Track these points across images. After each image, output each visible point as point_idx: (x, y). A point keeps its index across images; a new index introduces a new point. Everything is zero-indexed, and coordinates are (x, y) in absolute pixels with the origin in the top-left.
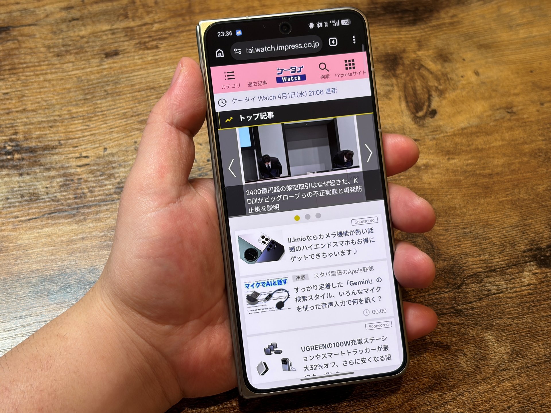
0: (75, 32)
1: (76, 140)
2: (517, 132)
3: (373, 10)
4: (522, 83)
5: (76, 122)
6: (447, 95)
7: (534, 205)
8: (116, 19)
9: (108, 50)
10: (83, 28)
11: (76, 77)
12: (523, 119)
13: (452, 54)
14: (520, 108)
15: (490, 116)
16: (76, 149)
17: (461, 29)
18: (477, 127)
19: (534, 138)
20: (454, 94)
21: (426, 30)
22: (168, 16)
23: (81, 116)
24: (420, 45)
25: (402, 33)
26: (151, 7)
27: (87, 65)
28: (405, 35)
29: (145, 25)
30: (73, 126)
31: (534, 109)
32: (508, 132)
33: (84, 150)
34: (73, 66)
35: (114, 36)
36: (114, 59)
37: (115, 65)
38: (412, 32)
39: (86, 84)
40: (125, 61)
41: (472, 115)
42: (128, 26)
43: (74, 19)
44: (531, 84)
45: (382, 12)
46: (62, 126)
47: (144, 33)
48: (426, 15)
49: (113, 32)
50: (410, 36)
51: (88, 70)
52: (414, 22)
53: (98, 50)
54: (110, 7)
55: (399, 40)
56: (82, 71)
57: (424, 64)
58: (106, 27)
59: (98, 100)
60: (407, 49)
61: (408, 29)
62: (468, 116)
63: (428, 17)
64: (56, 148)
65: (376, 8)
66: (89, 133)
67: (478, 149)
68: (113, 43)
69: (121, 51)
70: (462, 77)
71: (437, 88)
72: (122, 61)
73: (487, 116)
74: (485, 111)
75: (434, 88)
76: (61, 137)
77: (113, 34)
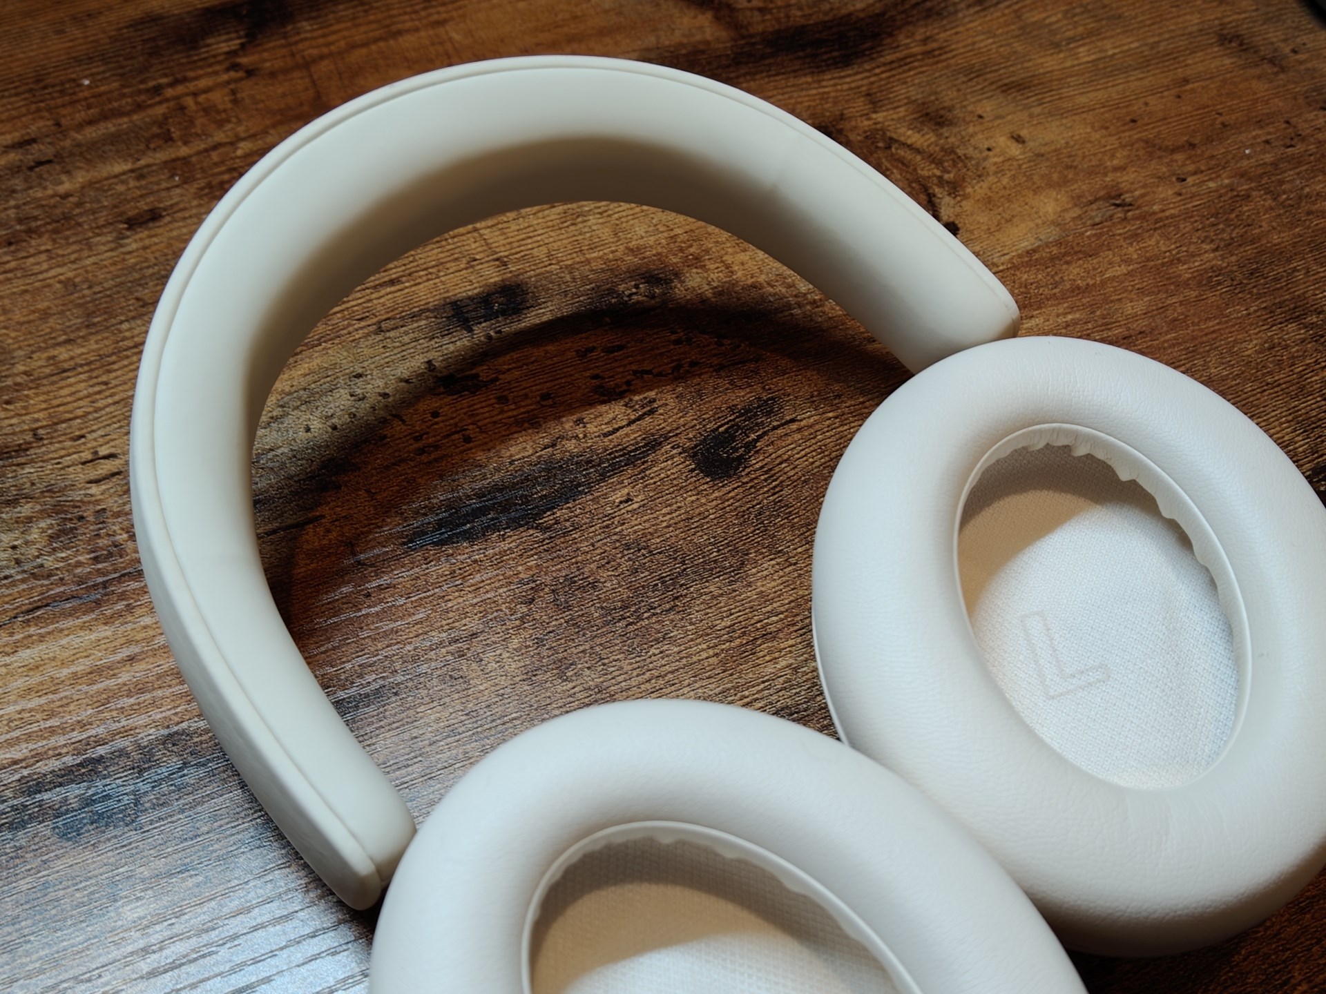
0: (45, 188)
1: (79, 421)
2: (1153, 242)
3: (745, 49)
4: (1123, 147)
5: (72, 380)
6: (969, 190)
7: (1248, 387)
8: (142, 147)
9: (131, 214)
10: (64, 178)
11: (60, 282)
12: (1154, 213)
13: (950, 109)
14: (1137, 193)
15: (1080, 217)
16: (83, 440)
17: (952, 61)
18: (1058, 243)
19: (1192, 248)
20: (985, 185)
21: (877, 71)
22: (268, 122)
23: (81, 366)
24: (874, 101)
25: (824, 83)
26: (225, 111)
27: (86, 253)
28: (835, 85)
29: (215, 147)
30: (63, 392)
31: (1170, 192)
32: (1131, 244)
33: (101, 441)
34: (51, 258)
35: (143, 183)
36: (150, 229)
37: (156, 240)
38: (848, 80)
39: (86, 292)
40: (179, 228)
41: (1040, 222)
42: (173, 156)
43: (39, 164)
44: (1141, 144)
45: (768, 50)
46: (37, 395)
47: (216, 164)
48: (867, 45)
49: (140, 174)
50: (846, 87)
51: (88, 262)
52: (845, 61)
53: (107, 216)
54: (125, 126)
55: (824, 97)
56: (75, 266)
57: (895, 136)
58: (119, 167)
59: (122, 322)
60: (845, 112)
61: (836, 75)
62: (1032, 225)
63: (872, 48)
64: (27, 450)
65: (754, 44)
66: (110, 400)
67: (1078, 288)
68: (141, 196)
69: (165, 209)
70: (989, 149)
71: (940, 178)
72: (171, 230)
73: (1074, 219)
74: (1066, 210)
75: (936, 181)
76: (38, 420)
77: (141, 177)
